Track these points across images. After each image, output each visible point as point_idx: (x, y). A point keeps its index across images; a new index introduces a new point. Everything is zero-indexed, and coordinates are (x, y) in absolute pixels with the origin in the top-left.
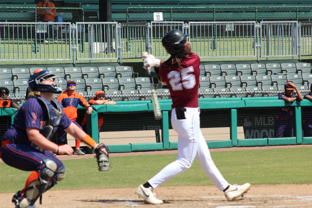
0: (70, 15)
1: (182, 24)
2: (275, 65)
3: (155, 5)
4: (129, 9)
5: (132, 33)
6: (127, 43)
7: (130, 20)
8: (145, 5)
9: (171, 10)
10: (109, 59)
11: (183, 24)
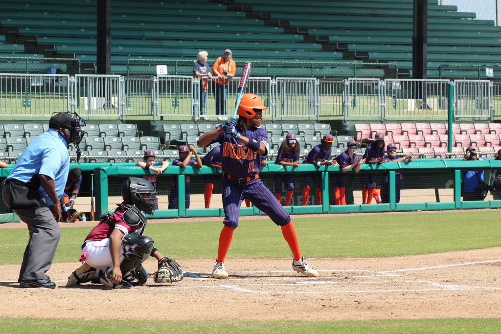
0: (64, 67)
1: (191, 78)
2: (291, 126)
3: (158, 58)
4: (129, 61)
5: (132, 88)
6: (127, 98)
7: (131, 73)
8: (147, 57)
9: (175, 63)
10: (108, 115)
11: (193, 79)
